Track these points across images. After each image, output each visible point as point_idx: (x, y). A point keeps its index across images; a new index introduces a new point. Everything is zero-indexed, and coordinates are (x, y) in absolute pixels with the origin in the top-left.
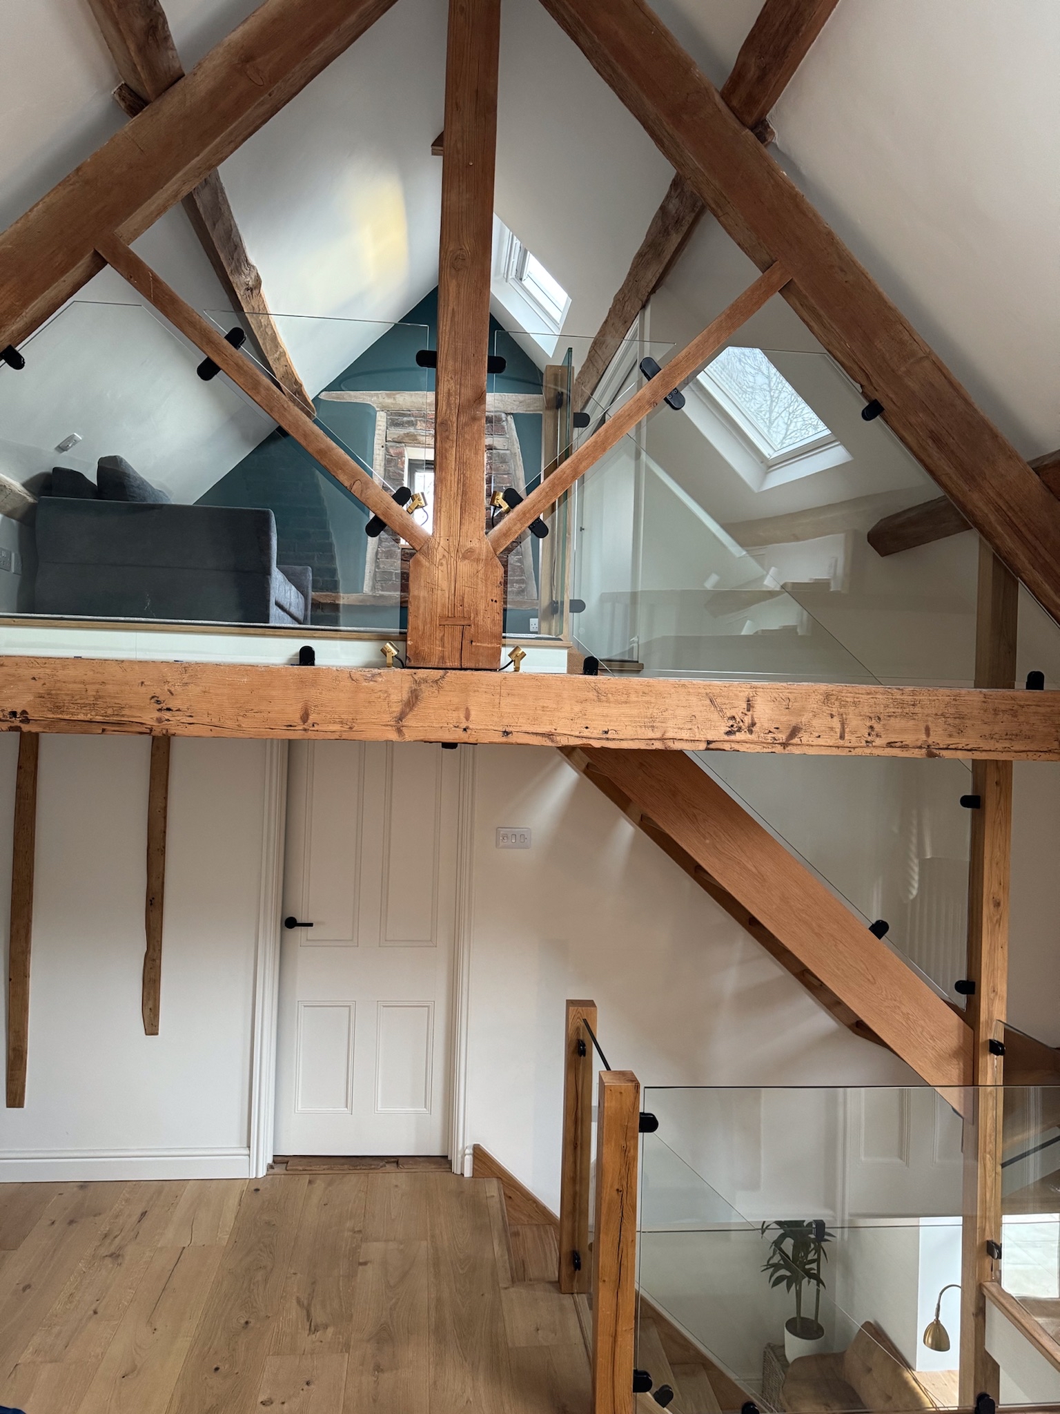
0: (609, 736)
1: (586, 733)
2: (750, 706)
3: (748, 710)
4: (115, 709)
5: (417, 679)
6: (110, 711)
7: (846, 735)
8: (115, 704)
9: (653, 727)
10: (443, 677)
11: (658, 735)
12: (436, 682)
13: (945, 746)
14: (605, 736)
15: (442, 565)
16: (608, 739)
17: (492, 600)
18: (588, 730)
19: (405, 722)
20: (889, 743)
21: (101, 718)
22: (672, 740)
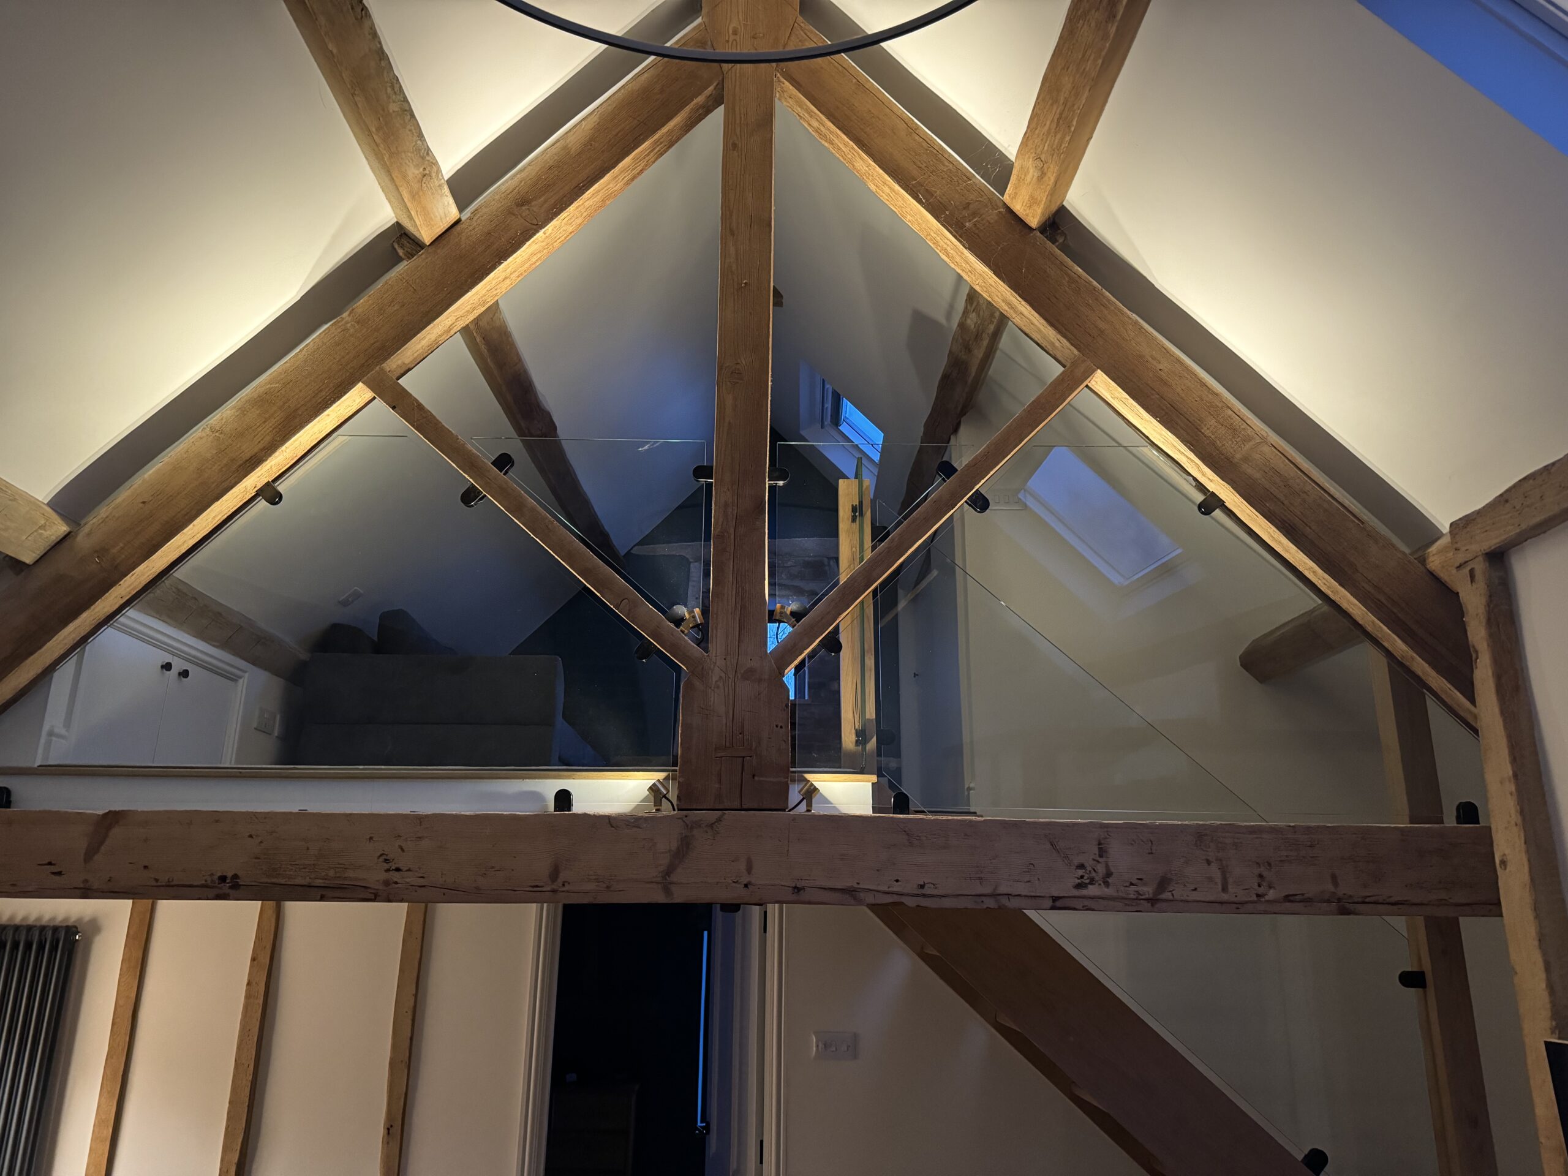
0: (926, 891)
1: (896, 888)
2: (1102, 852)
3: (1101, 856)
4: (337, 870)
5: (688, 822)
6: (331, 873)
7: (1230, 887)
8: (339, 864)
9: (980, 879)
10: (719, 820)
11: (987, 890)
12: (711, 826)
13: (1360, 900)
14: (920, 891)
15: (718, 687)
16: (924, 896)
17: (777, 726)
18: (899, 883)
19: (674, 878)
20: (1287, 896)
21: (321, 881)
22: (1007, 897)
